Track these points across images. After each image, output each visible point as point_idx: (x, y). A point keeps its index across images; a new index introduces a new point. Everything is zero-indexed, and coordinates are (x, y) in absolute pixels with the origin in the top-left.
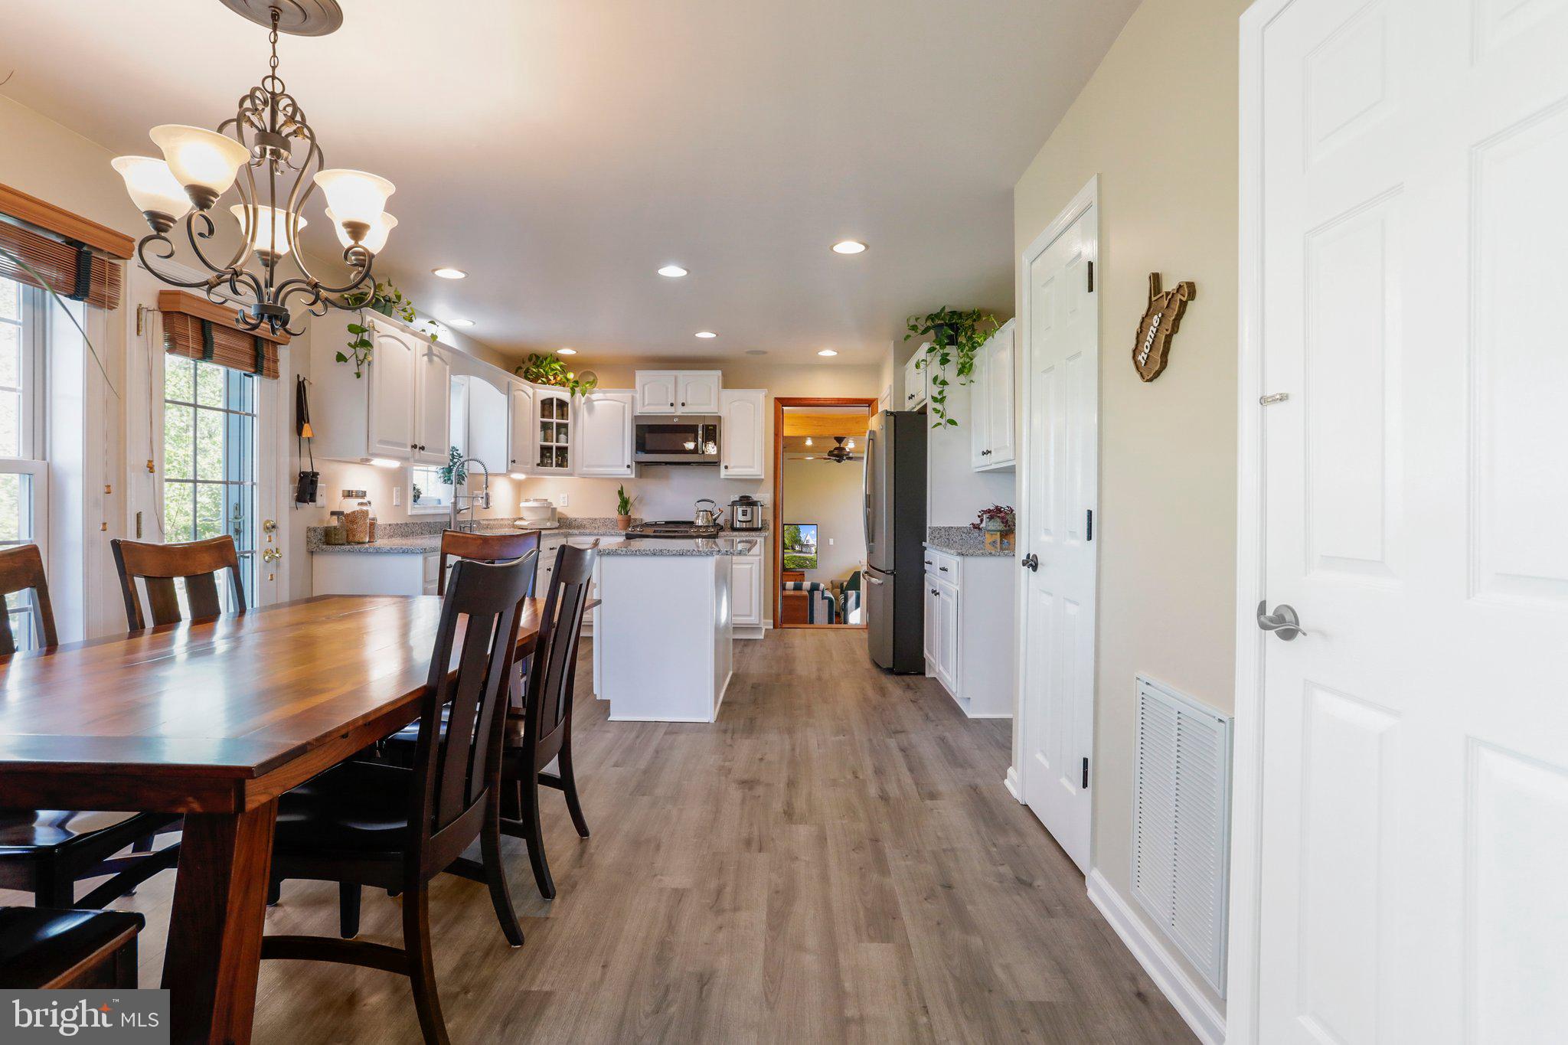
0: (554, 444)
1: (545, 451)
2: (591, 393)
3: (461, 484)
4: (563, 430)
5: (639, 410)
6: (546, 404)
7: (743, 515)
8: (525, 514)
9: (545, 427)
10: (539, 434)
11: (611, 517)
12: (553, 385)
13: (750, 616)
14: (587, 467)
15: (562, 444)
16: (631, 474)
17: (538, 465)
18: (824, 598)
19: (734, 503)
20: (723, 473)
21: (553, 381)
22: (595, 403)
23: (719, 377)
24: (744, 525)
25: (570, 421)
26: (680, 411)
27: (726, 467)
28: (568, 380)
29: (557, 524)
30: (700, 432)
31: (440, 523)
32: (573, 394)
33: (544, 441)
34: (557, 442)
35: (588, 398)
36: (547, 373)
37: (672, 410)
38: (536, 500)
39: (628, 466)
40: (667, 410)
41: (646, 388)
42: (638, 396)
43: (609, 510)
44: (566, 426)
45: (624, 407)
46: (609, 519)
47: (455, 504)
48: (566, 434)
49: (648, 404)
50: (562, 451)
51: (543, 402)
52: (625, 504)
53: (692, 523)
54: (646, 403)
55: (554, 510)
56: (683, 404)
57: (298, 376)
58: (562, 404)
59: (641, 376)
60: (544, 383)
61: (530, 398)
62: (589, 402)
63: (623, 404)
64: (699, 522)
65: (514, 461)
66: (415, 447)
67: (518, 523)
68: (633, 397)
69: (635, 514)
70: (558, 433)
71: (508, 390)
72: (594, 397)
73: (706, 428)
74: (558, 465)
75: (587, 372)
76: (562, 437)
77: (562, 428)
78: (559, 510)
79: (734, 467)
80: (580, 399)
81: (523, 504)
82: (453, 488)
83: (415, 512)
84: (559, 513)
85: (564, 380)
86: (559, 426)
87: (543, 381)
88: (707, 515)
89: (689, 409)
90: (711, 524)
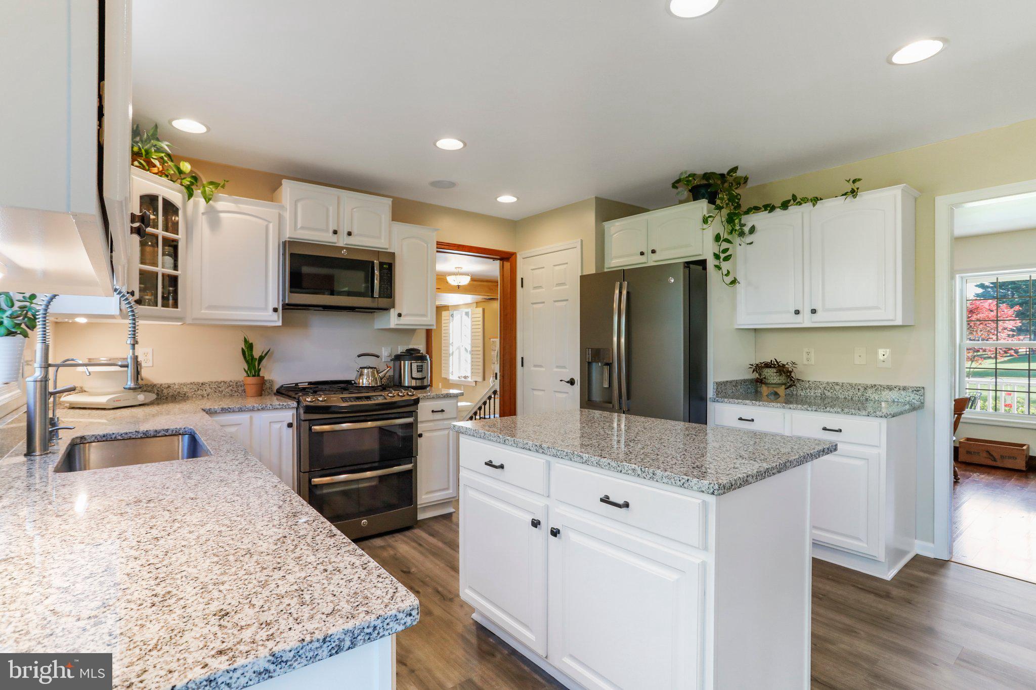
0: (160, 270)
1: (147, 280)
2: (216, 201)
4: (172, 250)
5: (288, 235)
6: (149, 201)
7: (418, 371)
8: (89, 384)
10: (137, 250)
11: (227, 379)
12: (156, 174)
14: (210, 307)
15: (169, 271)
16: (276, 320)
17: (139, 302)
20: (393, 321)
21: (157, 170)
22: (222, 215)
23: (389, 207)
25: (181, 236)
26: (342, 241)
27: (400, 315)
28: (181, 172)
29: (153, 396)
30: (377, 272)
32: (189, 196)
34: (162, 267)
35: (212, 207)
36: (149, 155)
37: (334, 239)
39: (274, 310)
40: (326, 237)
41: (299, 205)
42: (287, 215)
44: (175, 244)
45: (267, 228)
46: (225, 382)
48: (176, 257)
49: (302, 228)
50: (173, 281)
51: (143, 198)
53: (348, 382)
54: (299, 226)
56: (349, 234)
58: (170, 208)
59: (288, 189)
60: (145, 168)
62: (214, 212)
63: (265, 223)
67: (69, 399)
68: (280, 216)
69: (266, 374)
70: (163, 253)
72: (222, 206)
73: (381, 264)
74: (167, 304)
76: (171, 260)
77: (170, 246)
79: (406, 315)
80: (198, 206)
85: (177, 172)
86: (166, 242)
87: (140, 163)
88: (373, 373)
89: (356, 241)
90: (379, 385)
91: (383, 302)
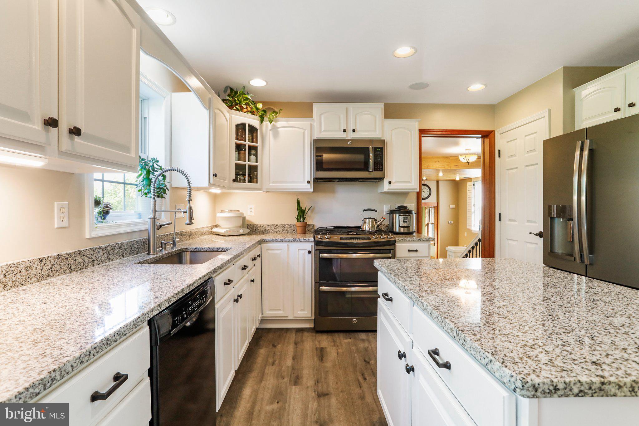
0: (247, 163)
1: (240, 168)
2: (276, 121)
4: (253, 152)
5: (316, 136)
6: (241, 128)
7: (404, 222)
8: (221, 223)
9: (239, 148)
10: (234, 154)
11: (289, 223)
12: (245, 112)
14: (273, 182)
15: (253, 163)
16: (310, 188)
17: (234, 180)
19: (392, 212)
20: (386, 187)
21: (245, 110)
22: (279, 129)
23: (382, 108)
24: (402, 230)
25: (259, 144)
26: (350, 136)
27: (390, 183)
28: (257, 109)
29: (248, 231)
30: (371, 153)
32: (262, 121)
33: (239, 160)
34: (248, 161)
35: (274, 126)
36: (240, 102)
37: (345, 135)
38: (231, 211)
39: (309, 182)
40: (340, 135)
41: (322, 117)
42: (316, 124)
43: (291, 218)
44: (255, 148)
45: (304, 133)
46: (288, 225)
47: (154, 219)
48: (256, 155)
49: (324, 131)
50: (253, 169)
51: (237, 126)
52: (302, 213)
53: (359, 227)
54: (323, 130)
55: (244, 218)
56: (354, 131)
58: (253, 130)
60: (237, 110)
61: (227, 121)
62: (275, 128)
63: (303, 131)
64: (367, 228)
65: (215, 175)
66: (52, 123)
67: (215, 230)
68: (311, 125)
69: (309, 221)
70: (250, 154)
71: (209, 106)
72: (278, 124)
73: (375, 149)
74: (250, 181)
75: (271, 108)
76: (253, 157)
77: (253, 150)
78: (247, 218)
79: (395, 183)
80: (267, 126)
81: (219, 215)
82: (152, 202)
84: (248, 221)
85: (254, 110)
86: (250, 148)
87: (236, 107)
88: (372, 222)
89: (359, 135)
90: (376, 230)
91: (377, 174)
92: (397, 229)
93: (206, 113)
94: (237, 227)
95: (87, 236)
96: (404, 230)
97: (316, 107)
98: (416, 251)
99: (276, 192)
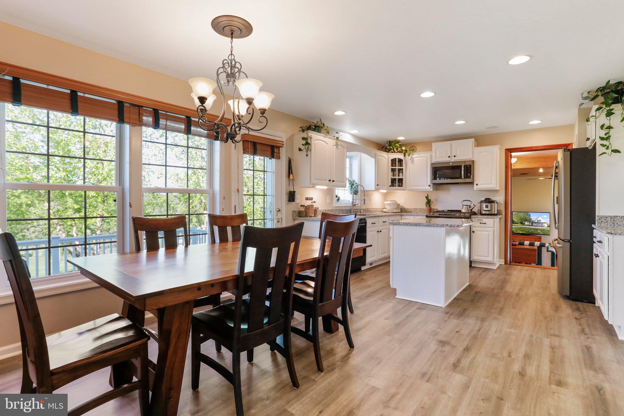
0: (397, 177)
1: (393, 181)
2: (412, 155)
3: (357, 194)
4: (401, 171)
5: (434, 161)
6: (393, 161)
7: (487, 207)
8: (386, 207)
9: (393, 170)
10: (390, 174)
11: (423, 208)
12: (396, 153)
13: (488, 257)
14: (412, 186)
15: (401, 177)
16: (430, 189)
17: (390, 186)
18: (548, 251)
19: (482, 202)
20: (475, 187)
21: (397, 151)
22: (414, 159)
23: (473, 142)
24: (487, 212)
25: (404, 167)
26: (453, 159)
27: (477, 185)
28: (402, 150)
29: (400, 211)
30: (463, 169)
31: (348, 210)
32: (405, 156)
33: (393, 176)
34: (399, 176)
35: (412, 157)
36: (393, 148)
37: (449, 159)
38: (390, 201)
39: (429, 186)
40: (447, 159)
41: (437, 150)
42: (433, 154)
43: (423, 205)
44: (402, 169)
45: (427, 160)
47: (353, 202)
48: (402, 173)
49: (438, 158)
50: (401, 181)
51: (392, 160)
52: (429, 202)
53: (460, 211)
54: (437, 157)
55: (398, 205)
56: (455, 156)
57: (289, 158)
58: (400, 161)
60: (392, 152)
61: (386, 159)
62: (412, 158)
63: (426, 159)
64: (464, 211)
65: (378, 185)
66: (330, 181)
67: (384, 210)
68: (431, 155)
69: (433, 207)
70: (399, 173)
71: (375, 157)
72: (414, 156)
73: (466, 167)
74: (399, 186)
75: (412, 146)
76: (401, 174)
77: (400, 170)
78: (401, 205)
79: (481, 184)
80: (408, 159)
81: (386, 202)
82: (352, 196)
83: (336, 205)
84: (401, 206)
85: (401, 150)
86: (399, 170)
87: (392, 151)
88: (467, 207)
89: (458, 159)
90: (469, 212)
91: (468, 180)
92: (484, 212)
93: (373, 160)
94: (394, 209)
95: (334, 206)
96: (488, 212)
97: (434, 145)
98: (485, 223)
99: (417, 191)
